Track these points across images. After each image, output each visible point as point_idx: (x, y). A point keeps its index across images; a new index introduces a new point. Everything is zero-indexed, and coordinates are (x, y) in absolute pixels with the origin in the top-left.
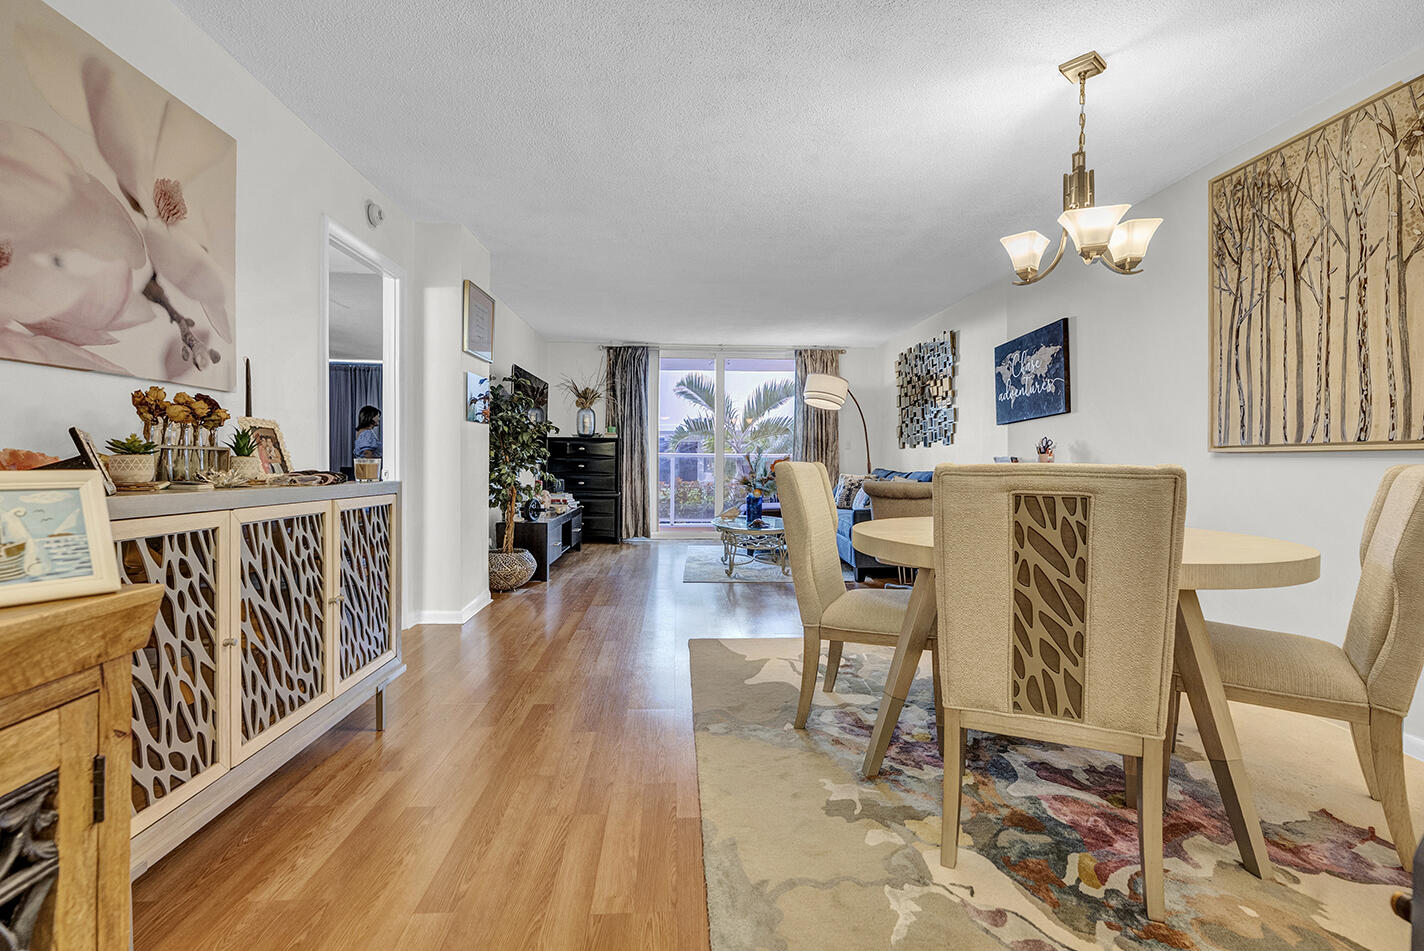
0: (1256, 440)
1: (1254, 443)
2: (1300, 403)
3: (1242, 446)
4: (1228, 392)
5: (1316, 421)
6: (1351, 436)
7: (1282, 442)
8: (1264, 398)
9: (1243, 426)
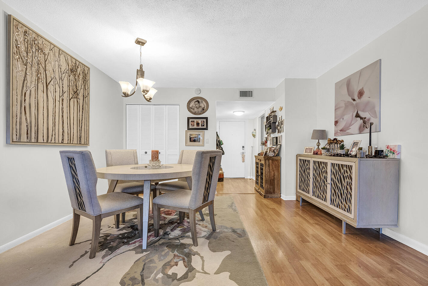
0: (33, 140)
1: (32, 141)
2: (48, 129)
3: (27, 142)
4: (21, 118)
5: (52, 136)
6: (60, 142)
7: (42, 142)
8: (36, 124)
9: (27, 134)
